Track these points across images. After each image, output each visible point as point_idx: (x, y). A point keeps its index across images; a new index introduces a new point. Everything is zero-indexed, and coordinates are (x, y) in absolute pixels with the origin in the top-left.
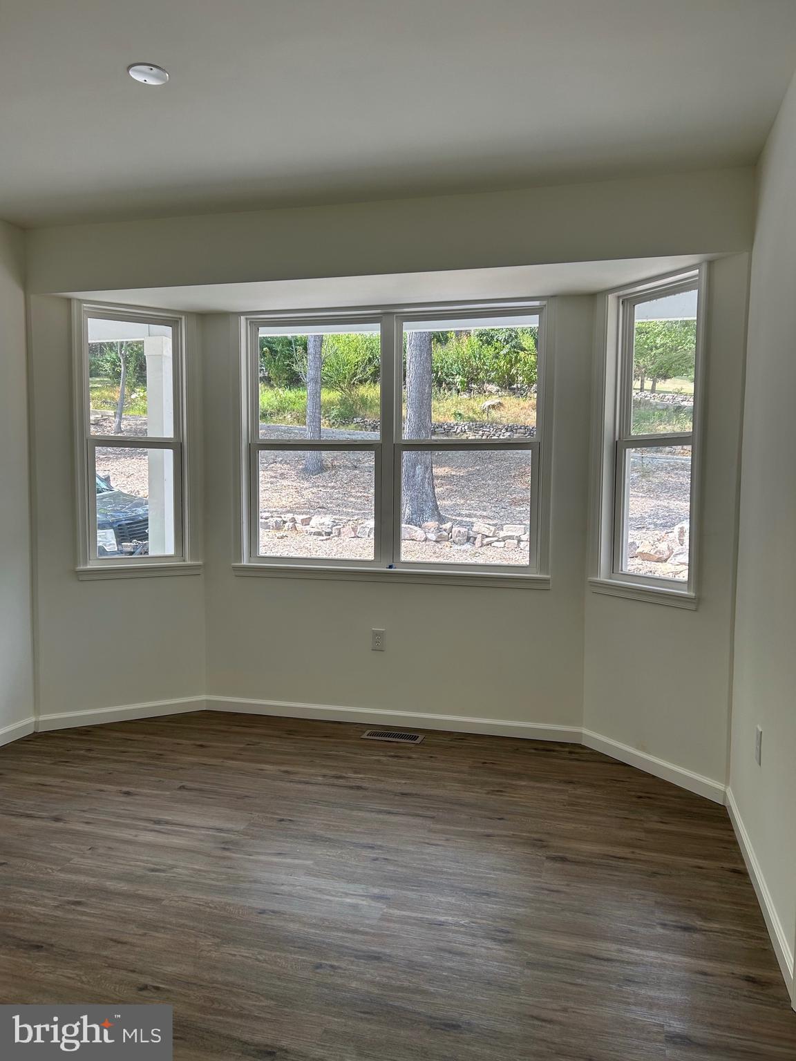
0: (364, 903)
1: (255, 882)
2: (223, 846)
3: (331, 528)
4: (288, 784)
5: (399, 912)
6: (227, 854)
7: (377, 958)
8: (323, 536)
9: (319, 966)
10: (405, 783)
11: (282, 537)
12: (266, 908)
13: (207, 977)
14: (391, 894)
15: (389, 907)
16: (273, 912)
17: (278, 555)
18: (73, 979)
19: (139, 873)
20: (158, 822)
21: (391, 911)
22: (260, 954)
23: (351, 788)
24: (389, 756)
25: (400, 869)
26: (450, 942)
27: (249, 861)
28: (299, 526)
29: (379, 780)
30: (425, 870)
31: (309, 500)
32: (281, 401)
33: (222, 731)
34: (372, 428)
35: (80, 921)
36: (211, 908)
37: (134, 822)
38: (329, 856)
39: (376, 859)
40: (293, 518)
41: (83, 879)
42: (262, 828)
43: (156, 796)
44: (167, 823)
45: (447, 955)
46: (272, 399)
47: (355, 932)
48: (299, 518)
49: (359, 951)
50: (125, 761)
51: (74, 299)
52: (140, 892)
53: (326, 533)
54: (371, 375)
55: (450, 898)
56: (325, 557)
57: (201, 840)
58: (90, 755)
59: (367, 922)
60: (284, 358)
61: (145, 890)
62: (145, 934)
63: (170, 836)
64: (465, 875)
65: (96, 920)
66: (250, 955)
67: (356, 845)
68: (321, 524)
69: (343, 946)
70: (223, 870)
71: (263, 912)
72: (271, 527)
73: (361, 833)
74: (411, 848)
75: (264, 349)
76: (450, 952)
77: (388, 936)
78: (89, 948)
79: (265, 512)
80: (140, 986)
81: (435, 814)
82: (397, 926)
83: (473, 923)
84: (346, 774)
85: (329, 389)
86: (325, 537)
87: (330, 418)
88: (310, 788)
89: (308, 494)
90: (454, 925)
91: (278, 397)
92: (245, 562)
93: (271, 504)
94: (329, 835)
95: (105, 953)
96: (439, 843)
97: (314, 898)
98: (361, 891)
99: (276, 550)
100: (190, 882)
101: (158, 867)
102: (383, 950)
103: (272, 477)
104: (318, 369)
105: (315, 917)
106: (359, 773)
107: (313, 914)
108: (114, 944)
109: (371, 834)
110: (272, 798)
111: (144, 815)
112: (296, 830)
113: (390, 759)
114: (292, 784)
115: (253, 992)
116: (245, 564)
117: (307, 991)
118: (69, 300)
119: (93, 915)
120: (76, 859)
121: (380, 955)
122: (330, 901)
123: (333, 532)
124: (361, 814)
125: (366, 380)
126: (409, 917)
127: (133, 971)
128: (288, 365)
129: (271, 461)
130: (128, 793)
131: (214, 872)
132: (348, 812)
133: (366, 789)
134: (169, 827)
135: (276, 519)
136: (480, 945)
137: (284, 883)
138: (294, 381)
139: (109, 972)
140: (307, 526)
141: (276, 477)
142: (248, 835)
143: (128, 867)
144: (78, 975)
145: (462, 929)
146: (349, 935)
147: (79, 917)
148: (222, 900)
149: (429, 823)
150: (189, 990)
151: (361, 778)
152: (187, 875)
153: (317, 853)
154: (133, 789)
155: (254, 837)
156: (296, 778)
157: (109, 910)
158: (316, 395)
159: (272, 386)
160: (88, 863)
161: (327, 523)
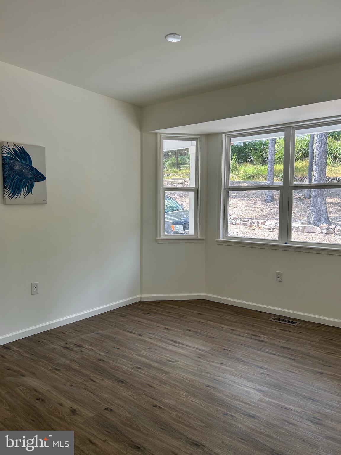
0: (253, 392)
1: (208, 373)
2: (199, 356)
3: (275, 226)
4: (232, 335)
5: (268, 399)
6: (200, 360)
7: (253, 417)
8: (271, 229)
9: (226, 414)
10: (285, 342)
11: (252, 230)
12: (210, 385)
13: (180, 407)
14: (266, 390)
15: (264, 396)
16: (213, 387)
17: (250, 237)
18: (131, 396)
19: (164, 361)
20: (176, 342)
21: (264, 398)
22: (203, 403)
23: (259, 341)
24: (281, 330)
25: (273, 380)
26: (289, 418)
27: (208, 364)
28: (260, 225)
29: (273, 339)
30: (285, 383)
31: (266, 214)
32: (258, 171)
33: (210, 309)
34: (300, 181)
35: (139, 375)
36: (188, 380)
37: (167, 341)
38: (242, 368)
39: (263, 374)
40: (258, 222)
41: (144, 359)
42: (216, 351)
43: (177, 331)
44: (179, 343)
45: (286, 423)
46: (254, 170)
47: (245, 403)
48: (260, 221)
49: (245, 412)
50: (169, 316)
51: (158, 133)
52: (163, 368)
53: (272, 228)
54: (301, 157)
55: (294, 398)
56: (271, 239)
57: (191, 352)
58: (157, 312)
59: (252, 400)
60: (260, 152)
61: (165, 368)
62: (160, 385)
63: (179, 349)
64: (304, 389)
65: (144, 376)
66: (199, 403)
67: (255, 366)
68: (270, 225)
69: (238, 408)
70: (196, 366)
71: (208, 386)
72: (248, 225)
73: (258, 361)
74: (280, 372)
75: (252, 149)
76: (288, 422)
77: (260, 408)
78: (139, 386)
79: (246, 219)
80: (154, 405)
81: (295, 358)
82: (265, 405)
83: (303, 411)
84: (258, 334)
85: (280, 164)
86: (272, 230)
87: (280, 177)
88: (241, 338)
89: (266, 211)
90: (294, 411)
91: (257, 169)
92: (221, 238)
93: (249, 215)
94: (244, 359)
95: (144, 389)
96: (295, 372)
97: (231, 385)
98: (253, 386)
99: (249, 235)
100: (182, 368)
101: (171, 360)
102: (256, 414)
103: (250, 204)
104: (273, 155)
105: (230, 393)
106: (264, 335)
107: (229, 392)
108: (148, 386)
109: (263, 362)
110: (224, 340)
111: (171, 339)
112: (231, 355)
113: (281, 331)
114: (234, 335)
115: (196, 418)
116: (221, 239)
117: (219, 423)
118: (156, 133)
119: (144, 374)
120: (143, 352)
121: (255, 416)
122: (238, 388)
123: (276, 228)
124: (261, 353)
125: (298, 159)
126: (272, 402)
127: (153, 399)
128: (262, 155)
129: (251, 197)
130: (167, 329)
131: (192, 366)
132: (255, 351)
133: (266, 342)
134: (179, 345)
135: (250, 222)
136: (304, 422)
137: (220, 376)
138: (264, 162)
139: (144, 397)
140: (264, 225)
141: (252, 204)
142: (210, 354)
143: (161, 358)
144: (133, 396)
145: (296, 413)
146: (243, 404)
147: (139, 374)
148: (193, 378)
149: (292, 362)
150: (172, 411)
151: (265, 337)
152: (182, 366)
153: (237, 366)
154: (170, 328)
155: (212, 355)
156: (236, 333)
157: (150, 373)
158: (272, 167)
159: (254, 165)
160: (147, 353)
161: (273, 224)
